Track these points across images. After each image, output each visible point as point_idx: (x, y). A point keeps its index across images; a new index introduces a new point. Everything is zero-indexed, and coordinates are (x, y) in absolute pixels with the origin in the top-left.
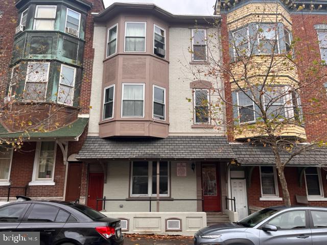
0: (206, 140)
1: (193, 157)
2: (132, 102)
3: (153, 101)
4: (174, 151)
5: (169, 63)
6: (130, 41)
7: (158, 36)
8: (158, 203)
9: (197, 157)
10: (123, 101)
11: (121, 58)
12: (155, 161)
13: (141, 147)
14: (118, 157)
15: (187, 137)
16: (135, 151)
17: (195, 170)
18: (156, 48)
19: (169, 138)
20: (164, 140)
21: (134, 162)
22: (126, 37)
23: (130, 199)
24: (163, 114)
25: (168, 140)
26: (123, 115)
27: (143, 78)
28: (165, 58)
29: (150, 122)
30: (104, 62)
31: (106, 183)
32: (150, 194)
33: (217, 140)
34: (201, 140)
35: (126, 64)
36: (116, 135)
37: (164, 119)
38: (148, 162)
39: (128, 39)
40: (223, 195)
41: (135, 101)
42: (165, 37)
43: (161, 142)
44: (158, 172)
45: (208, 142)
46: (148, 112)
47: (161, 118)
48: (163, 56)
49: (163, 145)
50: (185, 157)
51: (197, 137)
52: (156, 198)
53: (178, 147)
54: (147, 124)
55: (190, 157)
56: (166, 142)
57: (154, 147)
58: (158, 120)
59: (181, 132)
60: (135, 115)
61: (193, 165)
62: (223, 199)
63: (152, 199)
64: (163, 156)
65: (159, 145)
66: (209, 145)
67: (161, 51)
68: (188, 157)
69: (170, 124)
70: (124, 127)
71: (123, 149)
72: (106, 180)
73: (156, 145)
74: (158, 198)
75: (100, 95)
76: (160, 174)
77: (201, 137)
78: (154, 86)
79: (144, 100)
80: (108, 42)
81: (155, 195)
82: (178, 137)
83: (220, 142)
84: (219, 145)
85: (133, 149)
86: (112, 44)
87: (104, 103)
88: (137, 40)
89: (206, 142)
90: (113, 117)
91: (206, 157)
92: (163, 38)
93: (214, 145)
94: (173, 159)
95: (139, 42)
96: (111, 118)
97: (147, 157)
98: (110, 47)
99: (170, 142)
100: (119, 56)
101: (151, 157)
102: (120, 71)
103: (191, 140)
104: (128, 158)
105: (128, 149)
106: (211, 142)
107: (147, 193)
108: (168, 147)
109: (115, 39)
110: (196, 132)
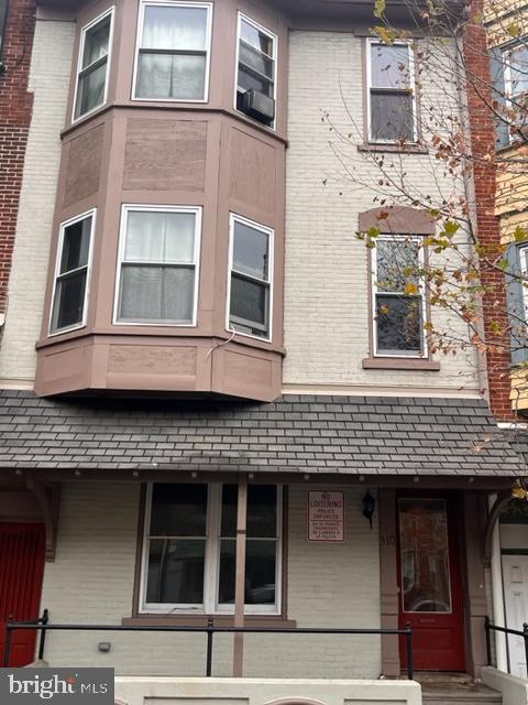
0: (413, 410)
1: (374, 472)
2: (153, 272)
3: (230, 268)
4: (301, 448)
5: (286, 144)
6: (155, 67)
10: (124, 265)
11: (119, 121)
12: (231, 482)
13: (182, 431)
14: (94, 466)
15: (347, 401)
16: (160, 446)
17: (375, 519)
18: (243, 91)
19: (284, 400)
20: (264, 408)
21: (155, 485)
23: (138, 623)
24: (262, 319)
25: (280, 407)
26: (122, 315)
27: (193, 189)
28: (274, 128)
29: (215, 343)
30: (63, 136)
31: (52, 559)
32: (210, 604)
33: (453, 411)
34: (397, 410)
35: (136, 138)
36: (93, 387)
37: (265, 334)
38: (206, 485)
39: (148, 59)
40: (474, 611)
41: (164, 266)
43: (256, 416)
44: (242, 524)
45: (423, 419)
46: (209, 308)
47: (255, 332)
48: (267, 120)
49: (263, 424)
50: (342, 471)
51: (382, 402)
53: (316, 433)
54: (205, 349)
55: (361, 471)
56: (272, 416)
57: (228, 432)
58: (246, 336)
59: (328, 381)
60: (163, 317)
61: (368, 500)
62: (476, 625)
63: (216, 624)
64: (261, 463)
65: (245, 424)
66: (426, 428)
67: (262, 105)
68: (354, 471)
69: (288, 354)
70: (121, 359)
71: (117, 438)
72: (53, 550)
73: (238, 424)
74: (239, 624)
75: (46, 248)
76: (249, 532)
77: (397, 402)
78: (232, 218)
79: (196, 262)
80: (80, 70)
81: (228, 609)
82: (317, 400)
83: (466, 420)
84: (462, 429)
85: (153, 438)
86: (94, 80)
87: (57, 274)
88: (181, 62)
89: (415, 419)
90: (84, 323)
93: (445, 429)
94: (297, 477)
95: (187, 71)
96: (78, 326)
97: (202, 468)
98: (86, 88)
99: (288, 416)
101: (215, 468)
102: (116, 162)
103: (363, 409)
104: (131, 470)
105: (135, 438)
106: (432, 420)
107: (200, 601)
108: (281, 433)
110: (379, 383)
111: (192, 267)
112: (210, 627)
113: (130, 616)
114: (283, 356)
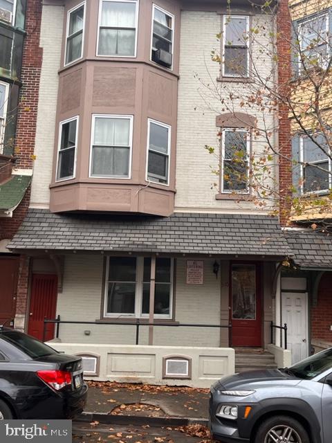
0: (240, 221)
1: (216, 253)
2: (108, 150)
3: (148, 148)
4: (182, 241)
5: (178, 78)
6: (108, 35)
7: (160, 28)
8: (151, 331)
9: (222, 252)
10: (94, 147)
11: (90, 68)
12: (148, 257)
13: (124, 231)
14: (82, 248)
15: (206, 216)
16: (113, 239)
17: (219, 274)
18: (155, 49)
19: (175, 216)
20: (164, 220)
21: (111, 258)
22: (101, 28)
23: (102, 321)
24: (164, 174)
25: (173, 219)
26: (93, 172)
27: (129, 106)
28: (172, 69)
29: (140, 187)
30: (59, 73)
31: (61, 292)
32: (138, 313)
33: (260, 222)
34: (232, 221)
35: (99, 77)
36: (80, 209)
37: (166, 182)
38: (136, 258)
39: (104, 32)
40: (266, 319)
41: (114, 147)
42: (173, 29)
43: (160, 224)
44: (153, 276)
45: (245, 226)
46: (137, 169)
47: (161, 181)
48: (168, 66)
49: (164, 228)
50: (201, 252)
51: (225, 216)
52: (148, 320)
53: (190, 233)
54: (135, 190)
55: (210, 252)
56: (169, 224)
57: (146, 232)
58: (156, 183)
59: (198, 206)
60: (114, 174)
61: (216, 265)
62: (266, 325)
63: (140, 322)
64: (163, 248)
65: (155, 228)
66: (246, 230)
67: (164, 56)
68: (207, 252)
69: (177, 192)
70: (93, 196)
71: (92, 234)
72: (61, 287)
73: (151, 228)
74: (151, 322)
75: (52, 135)
76: (156, 280)
77: (232, 217)
78: (149, 121)
79: (131, 145)
80: (67, 36)
81: (146, 316)
82: (191, 215)
83: (266, 227)
84: (263, 231)
85: (110, 235)
86: (76, 41)
87: (59, 150)
88: (122, 33)
89: (240, 226)
90: (74, 176)
91: (239, 253)
92: (170, 31)
93: (254, 231)
94: (180, 254)
95: (125, 37)
96: (70, 178)
97: (134, 250)
98: (71, 46)
99: (177, 224)
100: (87, 62)
101: (140, 250)
102: (88, 91)
103: (214, 221)
104: (100, 251)
105: (101, 234)
106: (248, 226)
107: (133, 312)
108: (173, 233)
109: (81, 32)
110: (224, 207)
111: (129, 148)
112: (138, 323)
113: (99, 318)
114: (175, 193)
